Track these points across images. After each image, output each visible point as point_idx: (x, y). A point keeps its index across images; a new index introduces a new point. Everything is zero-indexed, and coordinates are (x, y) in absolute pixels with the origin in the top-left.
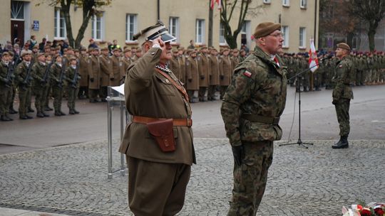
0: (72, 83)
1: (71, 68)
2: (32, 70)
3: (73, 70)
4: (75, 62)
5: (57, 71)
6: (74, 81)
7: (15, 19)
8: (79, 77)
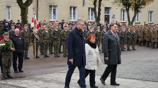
0: (134, 38)
1: (133, 32)
2: (119, 33)
3: (134, 33)
4: (135, 30)
5: (128, 34)
6: (134, 37)
7: (106, 14)
8: (136, 36)
